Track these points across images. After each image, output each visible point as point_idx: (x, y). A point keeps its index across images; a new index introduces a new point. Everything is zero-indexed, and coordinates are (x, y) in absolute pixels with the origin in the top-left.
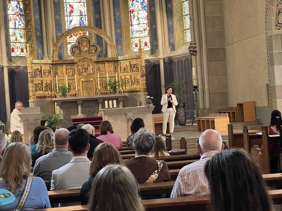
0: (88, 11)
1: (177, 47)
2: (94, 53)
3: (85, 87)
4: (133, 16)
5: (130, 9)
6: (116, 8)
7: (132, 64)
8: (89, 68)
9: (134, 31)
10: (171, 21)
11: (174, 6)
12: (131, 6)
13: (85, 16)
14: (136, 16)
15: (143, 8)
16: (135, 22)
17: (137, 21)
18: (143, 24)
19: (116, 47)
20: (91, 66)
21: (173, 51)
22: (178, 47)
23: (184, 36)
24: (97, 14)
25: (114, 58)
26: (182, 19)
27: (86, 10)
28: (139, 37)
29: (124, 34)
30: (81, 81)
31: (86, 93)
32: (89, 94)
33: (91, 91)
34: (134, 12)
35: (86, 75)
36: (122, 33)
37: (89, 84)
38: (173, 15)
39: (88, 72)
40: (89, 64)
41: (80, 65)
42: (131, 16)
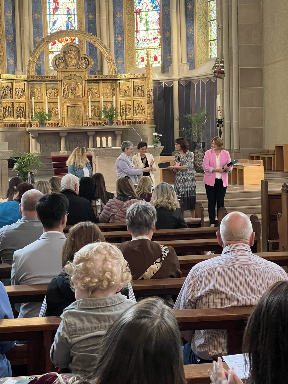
0: (79, 9)
2: (85, 67)
3: (71, 114)
4: (139, 19)
5: (137, 9)
6: (116, 7)
7: (136, 85)
8: (77, 89)
9: (140, 40)
11: (196, 8)
12: (138, 4)
13: (74, 15)
14: (144, 19)
15: (154, 8)
16: (142, 27)
18: (153, 31)
19: (114, 61)
20: (81, 86)
21: (192, 69)
22: (198, 64)
23: (208, 50)
24: (91, 14)
25: (112, 76)
26: (207, 26)
27: (76, 7)
28: (147, 48)
29: (127, 43)
30: (66, 105)
31: (72, 122)
32: (77, 124)
33: (79, 120)
34: (141, 13)
35: (73, 98)
36: (123, 41)
37: (77, 110)
38: (194, 19)
39: (75, 93)
40: (77, 83)
41: (65, 83)
42: (137, 18)
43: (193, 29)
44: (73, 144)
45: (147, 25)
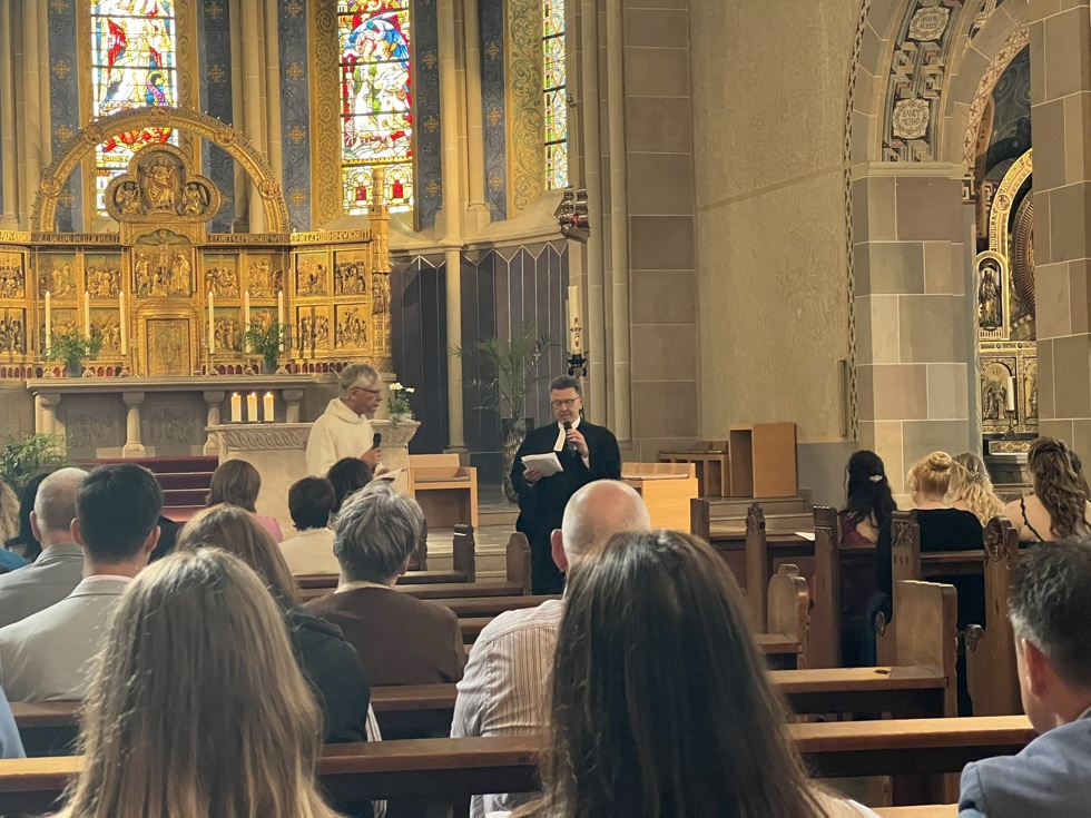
0: (183, 53)
1: (513, 207)
2: (198, 212)
3: (157, 343)
4: (353, 83)
5: (345, 55)
6: (288, 48)
7: (343, 262)
8: (175, 270)
9: (355, 140)
10: (498, 110)
11: (510, 54)
12: (349, 44)
13: (170, 69)
14: (365, 84)
15: (392, 54)
16: (360, 105)
17: (370, 100)
18: (391, 115)
19: (282, 196)
20: (186, 264)
21: (498, 220)
22: (517, 206)
23: (543, 168)
24: (216, 66)
25: (274, 236)
26: (540, 103)
27: (173, 48)
28: (374, 161)
29: (318, 148)
30: (144, 317)
31: (160, 364)
32: (173, 370)
33: (181, 359)
34: (357, 67)
35: (163, 297)
36: (308, 142)
37: (175, 331)
38: (502, 84)
39: (170, 283)
40: (175, 256)
41: (142, 255)
42: (345, 80)
43: (502, 111)
44: (163, 425)
45: (374, 98)
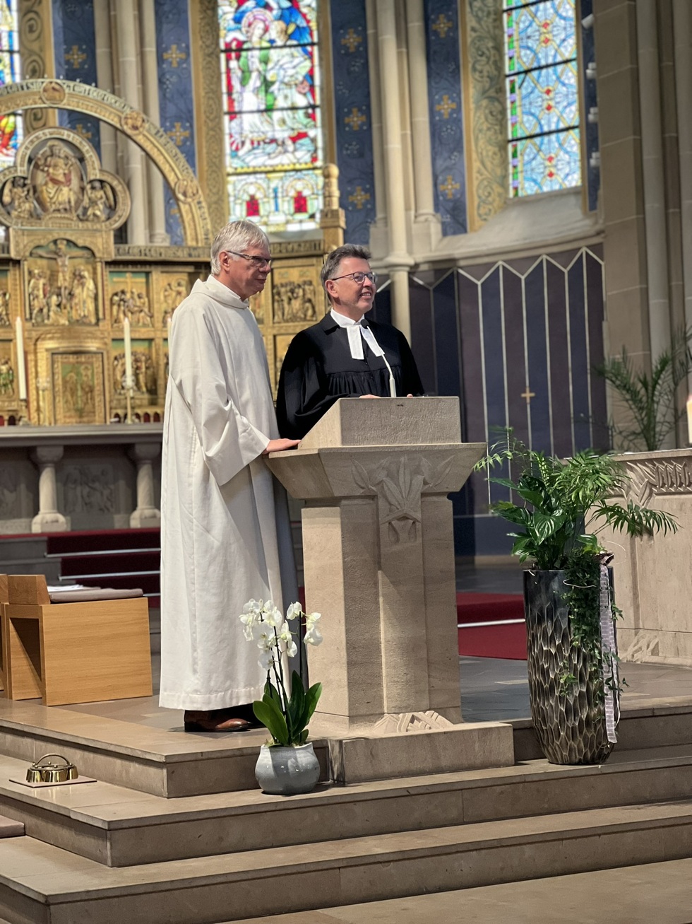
1: (476, 218)
2: (103, 217)
3: (65, 382)
4: (239, 73)
5: (228, 39)
6: (165, 27)
7: (284, 281)
9: (243, 143)
10: (451, 98)
11: (469, 28)
12: (232, 24)
13: (11, 52)
14: (254, 75)
16: (249, 100)
17: (262, 94)
18: (290, 112)
21: (455, 233)
22: (480, 215)
23: (506, 169)
24: (75, 48)
26: (501, 90)
28: (269, 169)
30: (47, 350)
31: (69, 410)
32: (85, 419)
33: (94, 405)
34: (244, 54)
35: (63, 325)
37: (86, 368)
38: (458, 67)
39: (71, 308)
40: (77, 273)
41: (36, 271)
42: (228, 70)
43: (457, 100)
44: (79, 489)
45: (266, 91)
